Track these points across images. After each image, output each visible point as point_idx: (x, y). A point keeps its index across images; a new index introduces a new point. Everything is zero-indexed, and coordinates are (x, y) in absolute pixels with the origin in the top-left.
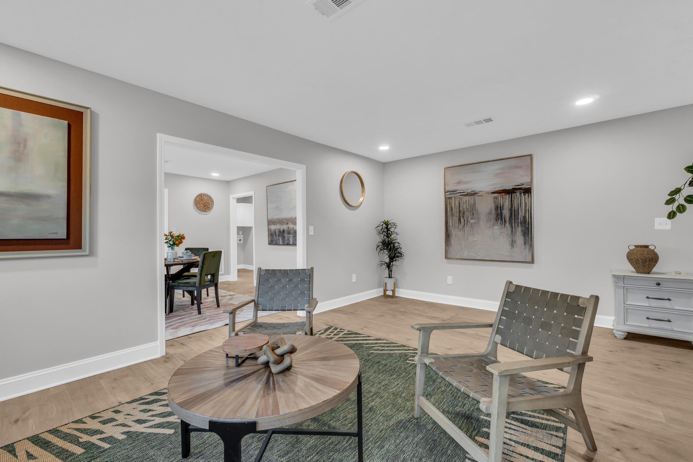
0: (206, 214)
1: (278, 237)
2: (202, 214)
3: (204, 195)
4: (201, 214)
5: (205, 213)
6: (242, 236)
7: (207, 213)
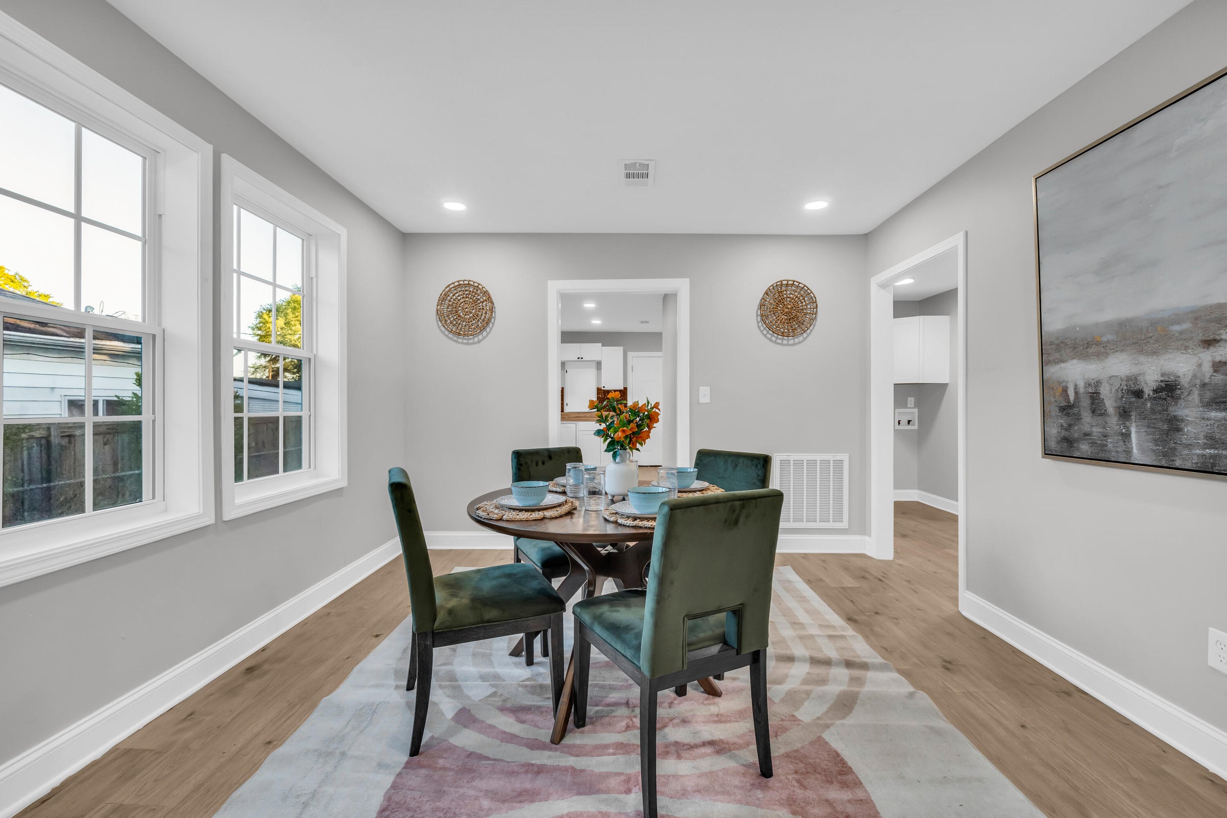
0: (794, 344)
1: (1113, 421)
2: (782, 344)
3: (787, 285)
4: (778, 344)
5: (791, 342)
6: (916, 410)
7: (797, 340)
